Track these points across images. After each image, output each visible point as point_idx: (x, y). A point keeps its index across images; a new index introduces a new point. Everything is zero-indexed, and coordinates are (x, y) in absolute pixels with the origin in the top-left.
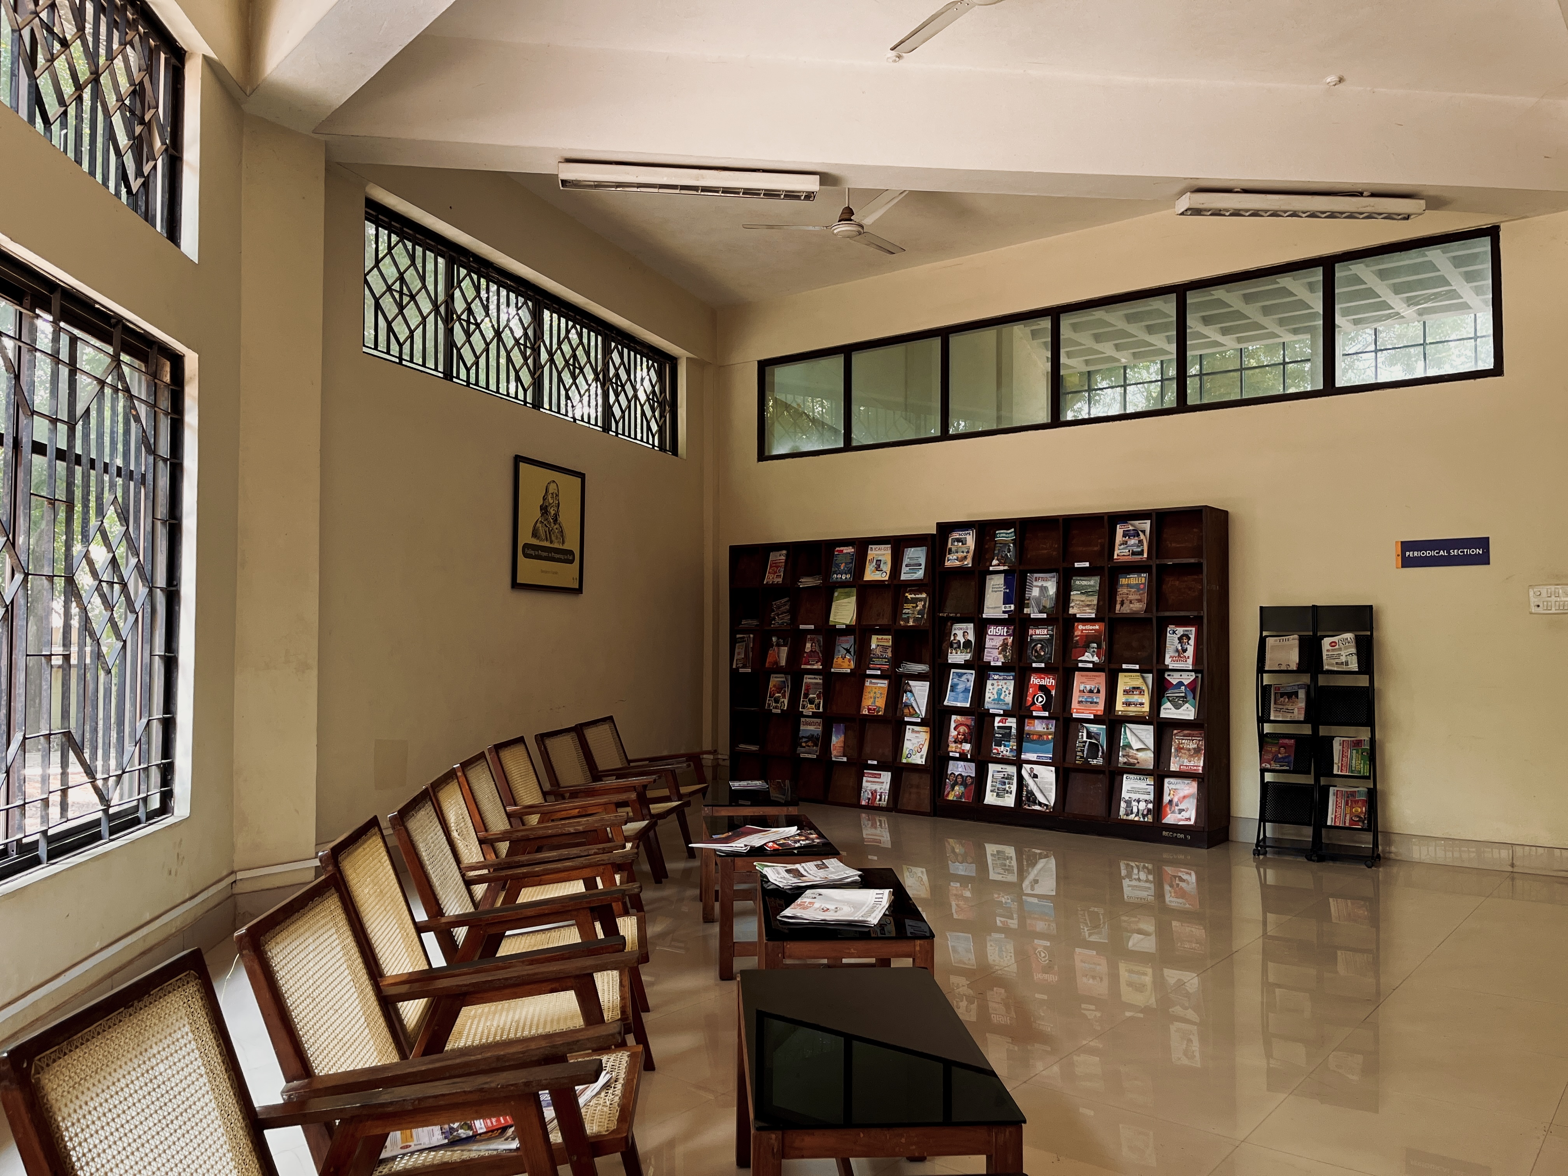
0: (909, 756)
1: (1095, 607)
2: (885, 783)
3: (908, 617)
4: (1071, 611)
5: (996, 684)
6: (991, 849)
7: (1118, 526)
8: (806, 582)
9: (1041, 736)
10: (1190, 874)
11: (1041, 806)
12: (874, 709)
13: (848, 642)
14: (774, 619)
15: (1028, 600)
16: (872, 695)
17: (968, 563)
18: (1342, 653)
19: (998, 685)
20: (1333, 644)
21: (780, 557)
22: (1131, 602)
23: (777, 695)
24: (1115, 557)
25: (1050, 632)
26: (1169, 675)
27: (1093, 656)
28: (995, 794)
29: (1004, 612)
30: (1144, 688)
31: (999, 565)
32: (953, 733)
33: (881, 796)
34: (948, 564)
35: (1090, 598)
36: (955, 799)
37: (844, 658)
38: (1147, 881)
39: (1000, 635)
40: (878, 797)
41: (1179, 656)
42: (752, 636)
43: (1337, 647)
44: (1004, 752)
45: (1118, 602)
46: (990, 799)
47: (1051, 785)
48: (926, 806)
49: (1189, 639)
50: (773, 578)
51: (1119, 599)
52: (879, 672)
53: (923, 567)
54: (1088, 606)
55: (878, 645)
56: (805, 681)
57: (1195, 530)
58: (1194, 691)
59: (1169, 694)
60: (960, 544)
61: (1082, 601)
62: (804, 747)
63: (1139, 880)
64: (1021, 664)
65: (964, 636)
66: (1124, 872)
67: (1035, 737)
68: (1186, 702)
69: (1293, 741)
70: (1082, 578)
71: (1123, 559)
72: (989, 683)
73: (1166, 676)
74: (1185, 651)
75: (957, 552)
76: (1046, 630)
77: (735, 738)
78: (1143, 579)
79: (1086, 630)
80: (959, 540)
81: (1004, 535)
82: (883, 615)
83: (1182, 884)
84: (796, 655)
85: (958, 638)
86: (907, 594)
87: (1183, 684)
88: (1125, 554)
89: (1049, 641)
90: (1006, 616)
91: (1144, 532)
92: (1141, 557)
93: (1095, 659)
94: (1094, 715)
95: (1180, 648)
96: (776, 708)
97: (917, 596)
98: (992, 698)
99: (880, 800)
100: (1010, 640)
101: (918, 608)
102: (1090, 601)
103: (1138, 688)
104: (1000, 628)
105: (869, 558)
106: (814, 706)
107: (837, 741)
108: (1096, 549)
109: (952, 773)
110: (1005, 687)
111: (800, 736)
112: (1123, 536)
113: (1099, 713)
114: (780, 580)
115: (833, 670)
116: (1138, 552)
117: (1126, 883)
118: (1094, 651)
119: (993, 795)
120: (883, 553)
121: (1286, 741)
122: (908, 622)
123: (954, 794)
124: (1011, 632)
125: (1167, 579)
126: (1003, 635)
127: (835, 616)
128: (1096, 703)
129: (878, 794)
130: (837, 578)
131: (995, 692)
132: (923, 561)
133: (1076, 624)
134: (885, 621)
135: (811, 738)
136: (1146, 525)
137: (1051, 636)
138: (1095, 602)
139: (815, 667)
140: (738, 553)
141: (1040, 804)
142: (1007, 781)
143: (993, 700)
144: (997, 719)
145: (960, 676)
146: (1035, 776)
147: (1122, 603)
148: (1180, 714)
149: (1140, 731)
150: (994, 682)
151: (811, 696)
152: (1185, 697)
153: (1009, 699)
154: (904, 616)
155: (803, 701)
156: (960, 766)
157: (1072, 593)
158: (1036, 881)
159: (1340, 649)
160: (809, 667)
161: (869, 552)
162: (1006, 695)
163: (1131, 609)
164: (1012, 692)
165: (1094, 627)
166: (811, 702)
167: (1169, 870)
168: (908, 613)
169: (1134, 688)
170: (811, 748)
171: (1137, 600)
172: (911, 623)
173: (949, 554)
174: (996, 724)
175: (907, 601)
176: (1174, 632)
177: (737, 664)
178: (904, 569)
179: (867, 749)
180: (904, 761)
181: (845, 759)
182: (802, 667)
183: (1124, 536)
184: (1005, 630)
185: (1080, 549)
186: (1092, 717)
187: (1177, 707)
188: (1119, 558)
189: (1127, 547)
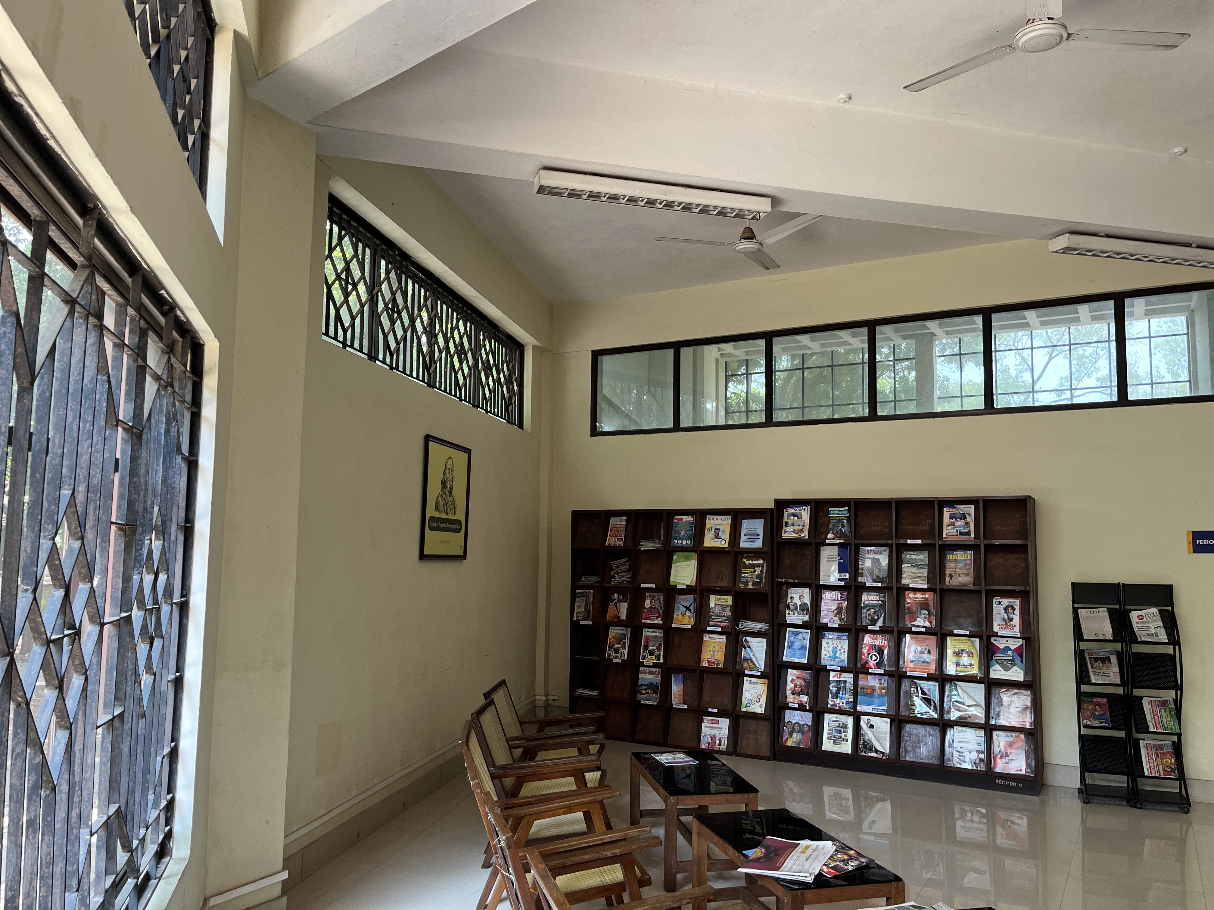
0: (748, 705)
1: (926, 579)
2: (724, 729)
3: (747, 580)
4: (904, 581)
5: (831, 643)
6: (828, 791)
7: (945, 509)
8: (647, 545)
9: (875, 690)
10: (1022, 819)
11: (877, 753)
12: (714, 662)
13: (689, 600)
14: (614, 577)
16: (711, 648)
17: (805, 535)
18: (1151, 625)
19: (833, 644)
20: (1141, 617)
21: (620, 522)
22: (959, 576)
23: (616, 646)
24: (944, 536)
25: (883, 599)
26: (995, 640)
27: (925, 621)
28: (832, 741)
29: (840, 580)
30: (973, 651)
31: (834, 539)
32: (790, 686)
33: (720, 740)
34: (785, 535)
35: (921, 570)
36: (793, 745)
37: (684, 615)
38: (980, 822)
39: (835, 600)
40: (718, 742)
41: (1006, 624)
42: (592, 591)
43: (1145, 620)
45: (947, 575)
46: (827, 745)
47: (886, 733)
48: (766, 750)
49: (1014, 609)
50: (614, 540)
51: (948, 572)
52: (719, 629)
53: (761, 536)
54: (919, 577)
55: (717, 604)
56: (644, 633)
57: (1017, 516)
58: (1021, 656)
59: (997, 656)
60: (796, 518)
61: (913, 573)
62: (644, 694)
63: (972, 821)
64: (856, 626)
65: (800, 599)
66: (957, 815)
67: (869, 691)
68: (1015, 665)
69: (1105, 700)
70: (912, 553)
71: (951, 538)
72: (824, 642)
73: (992, 640)
74: (1011, 620)
75: (793, 525)
76: (877, 597)
77: (574, 684)
78: (969, 556)
79: (917, 598)
80: (794, 515)
81: (837, 512)
82: (722, 578)
83: (1013, 826)
84: (635, 610)
85: (795, 601)
86: (744, 560)
87: (1010, 649)
88: (953, 534)
90: (842, 583)
91: (969, 515)
92: (968, 537)
93: (927, 624)
94: (928, 674)
95: (1006, 617)
96: (616, 657)
97: (754, 562)
98: (828, 655)
99: (720, 744)
101: (756, 573)
102: (921, 573)
103: (967, 651)
104: (834, 593)
105: (707, 526)
106: (654, 657)
107: (676, 689)
108: (925, 528)
109: (789, 721)
110: (840, 646)
111: (640, 684)
112: (950, 519)
113: (932, 672)
114: (621, 543)
115: (673, 626)
116: (966, 532)
117: (959, 824)
119: (830, 742)
120: (724, 523)
121: (1099, 700)
122: (748, 586)
123: (793, 740)
124: (845, 596)
125: (995, 557)
126: (838, 600)
127: (676, 577)
128: (927, 663)
129: (717, 739)
130: (678, 543)
131: (830, 649)
132: (761, 532)
133: (908, 592)
134: (724, 583)
135: (650, 686)
136: (971, 509)
138: (926, 574)
139: (656, 622)
140: (578, 517)
141: (876, 751)
142: (842, 730)
143: (830, 657)
144: (832, 674)
145: (797, 634)
146: (872, 727)
147: (951, 576)
148: (1009, 675)
149: (969, 689)
150: (829, 641)
151: (651, 648)
152: (1013, 660)
153: (844, 657)
154: (743, 580)
155: (643, 652)
156: (796, 715)
157: (903, 566)
158: (874, 822)
159: (1148, 622)
160: (649, 622)
161: (707, 521)
162: (841, 653)
163: (960, 582)
164: (846, 650)
165: (924, 596)
166: (651, 653)
167: (1002, 814)
168: (747, 577)
169: (963, 651)
170: (651, 695)
171: (964, 574)
172: (750, 586)
173: (786, 526)
174: (831, 678)
175: (746, 566)
176: (1000, 603)
177: (577, 617)
178: (743, 538)
179: (706, 698)
180: (744, 709)
181: (685, 707)
182: (643, 621)
183: (951, 517)
184: (839, 595)
185: (910, 527)
186: (926, 675)
187: (1006, 669)
188: (947, 537)
189: (955, 527)
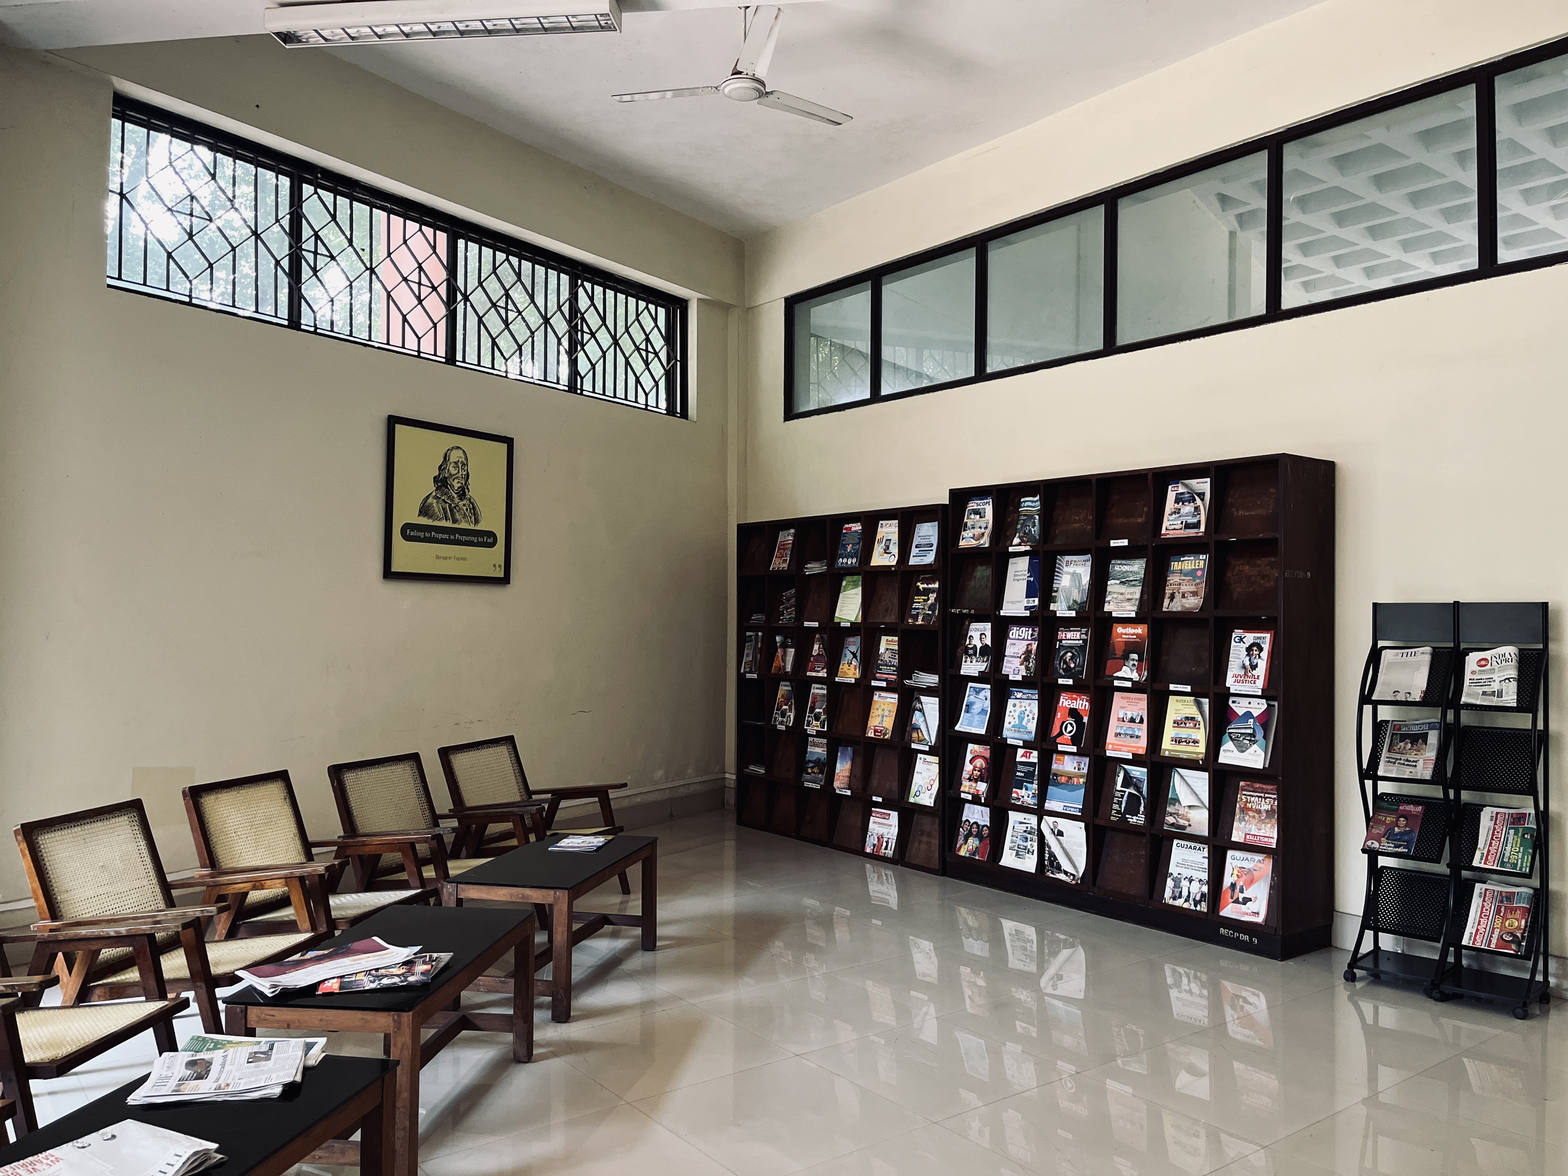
0: (917, 794)
1: (1137, 603)
2: (893, 827)
3: (918, 613)
4: (1107, 608)
5: (1018, 705)
6: (1009, 926)
7: (1170, 487)
8: (814, 568)
9: (1070, 778)
10: (1258, 996)
12: (881, 731)
14: (783, 614)
15: (1056, 591)
16: (880, 712)
17: (985, 542)
18: (1495, 677)
19: (1021, 706)
20: (1483, 663)
21: (787, 537)
22: (1183, 596)
24: (1163, 531)
25: (1084, 637)
26: (1234, 702)
28: (1014, 852)
29: (1026, 608)
30: (1200, 718)
33: (887, 842)
34: (963, 544)
35: (1132, 590)
38: (1201, 996)
40: (884, 844)
42: (760, 634)
43: (1489, 667)
44: (1026, 797)
46: (1008, 860)
47: (1082, 847)
48: (935, 863)
50: (780, 563)
52: (884, 684)
53: (934, 548)
54: (1129, 600)
55: (887, 649)
56: (812, 691)
57: (1272, 490)
58: (1265, 726)
59: (1232, 729)
60: (978, 516)
61: (1122, 594)
62: (810, 774)
63: (1190, 992)
64: (1045, 680)
66: (1170, 981)
67: (1063, 780)
68: (1255, 742)
69: (1420, 808)
70: (1124, 562)
71: (1172, 534)
72: (1011, 702)
73: (1230, 703)
75: (973, 528)
76: (1079, 633)
77: (743, 759)
78: (1202, 563)
79: (1126, 634)
80: (976, 512)
81: (1030, 504)
82: (891, 611)
83: (1247, 1007)
84: (802, 660)
86: (919, 584)
87: (1252, 716)
88: (1176, 527)
89: (1082, 648)
90: (1027, 613)
91: (1202, 495)
92: (1196, 530)
94: (1133, 754)
97: (930, 586)
98: (1012, 723)
99: (886, 848)
100: (1034, 646)
101: (930, 602)
102: (1132, 594)
103: (1193, 719)
104: (1024, 629)
107: (843, 768)
108: (1140, 520)
110: (1028, 709)
111: (807, 759)
112: (1175, 502)
113: (1142, 752)
114: (785, 566)
116: (1194, 524)
117: (1174, 993)
118: (1134, 665)
119: (1012, 853)
121: (1411, 808)
122: (917, 621)
125: (1234, 563)
127: (841, 611)
128: (1138, 737)
129: (885, 840)
130: (842, 563)
131: (1016, 715)
132: (934, 540)
133: (1115, 625)
134: (892, 618)
135: (817, 762)
136: (1204, 485)
137: (1085, 641)
138: (1138, 596)
139: (820, 675)
140: (746, 532)
142: (1029, 836)
143: (1014, 726)
144: (1020, 752)
148: (1245, 760)
149: (1195, 780)
150: (1017, 702)
152: (1253, 735)
153: (1032, 726)
154: (914, 612)
156: (976, 811)
157: (1109, 583)
158: (1060, 977)
159: (1492, 671)
160: (814, 674)
162: (1029, 721)
163: (1183, 606)
164: (1036, 717)
165: (1136, 631)
167: (1229, 986)
168: (918, 609)
169: (1187, 718)
170: (817, 775)
171: (1191, 592)
172: (920, 622)
173: (965, 530)
174: (1018, 759)
175: (919, 593)
177: (745, 668)
178: (914, 551)
179: (874, 782)
180: (912, 800)
181: (849, 793)
182: (808, 674)
183: (1177, 501)
184: (1030, 632)
185: (1120, 521)
186: (1130, 757)
187: (1242, 749)
188: (1168, 532)
189: (1180, 516)
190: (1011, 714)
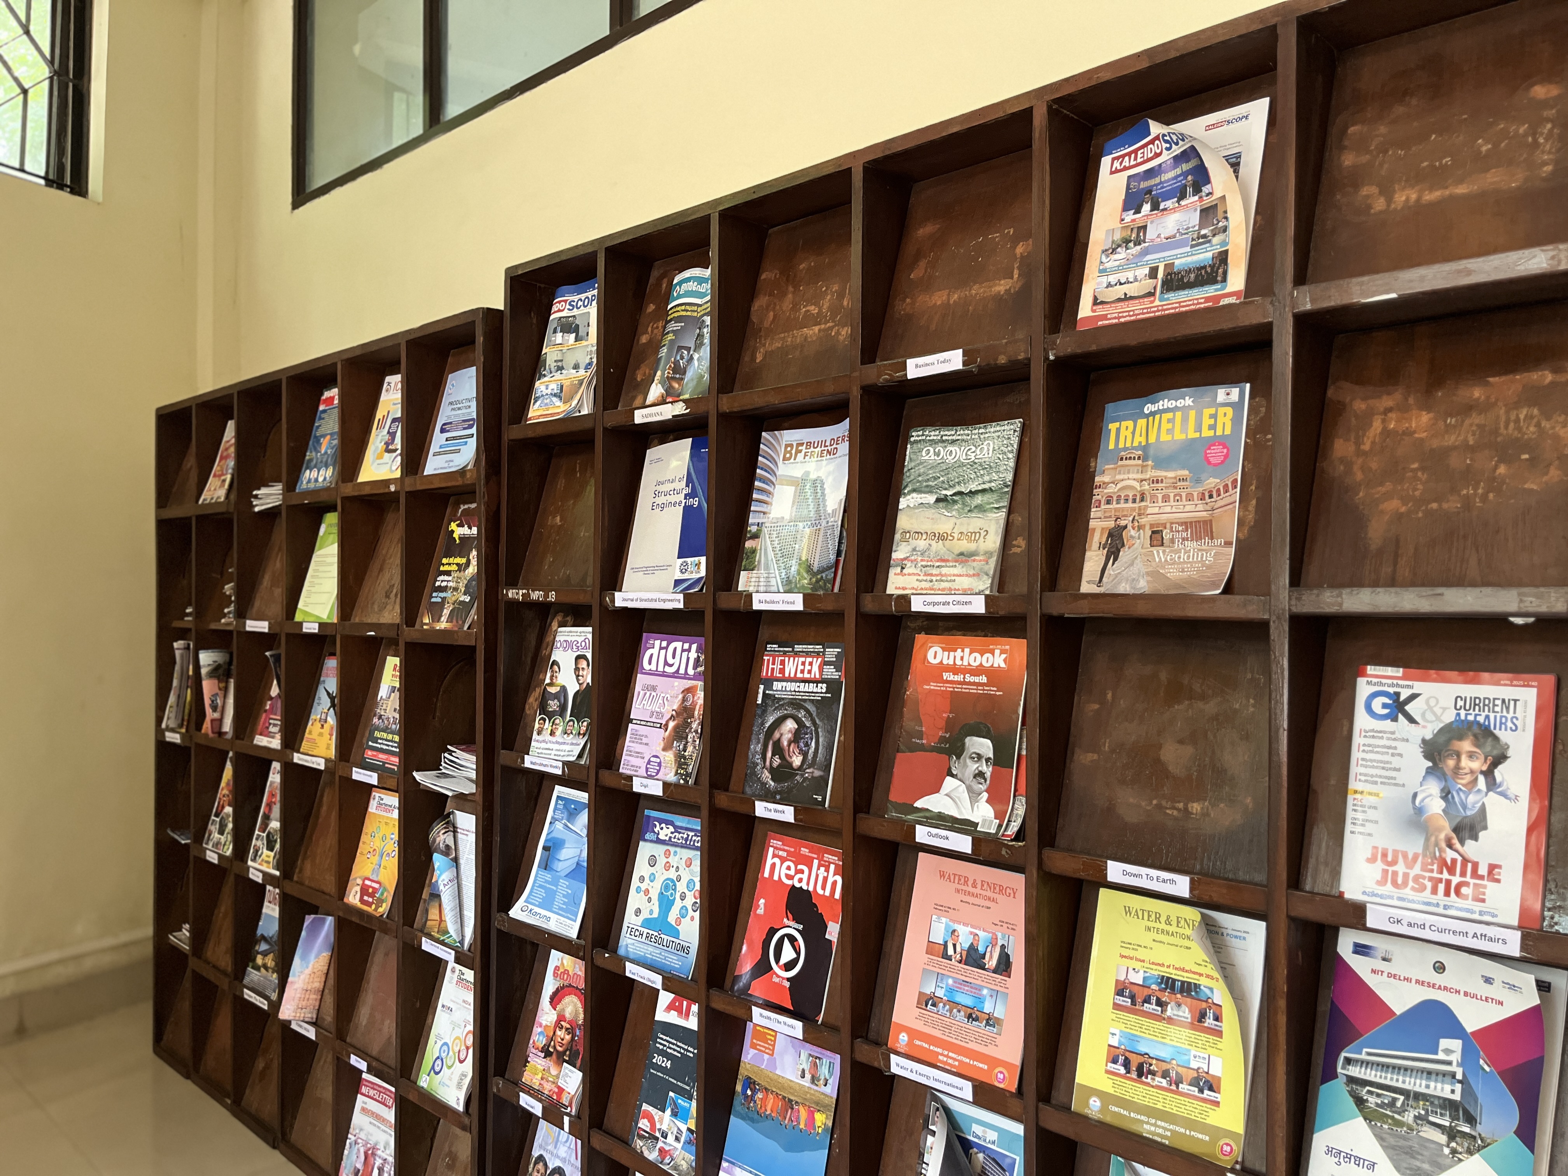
0: (437, 1070)
1: (992, 565)
2: (392, 1132)
4: (897, 584)
5: (660, 861)
9: (789, 1104)
12: (372, 895)
14: (229, 602)
15: (755, 536)
16: (372, 841)
17: (581, 403)
19: (667, 867)
22: (1156, 537)
25: (831, 672)
26: (1361, 949)
29: (684, 586)
30: (1220, 995)
33: (381, 1169)
35: (975, 523)
39: (675, 675)
40: (375, 1173)
42: (192, 646)
44: (671, 1139)
50: (216, 487)
51: (1099, 523)
53: (474, 429)
54: (964, 557)
55: (393, 690)
56: (271, 778)
59: (1361, 1062)
60: (570, 338)
61: (941, 537)
62: (258, 968)
64: (723, 800)
67: (770, 1105)
70: (945, 430)
71: (1116, 315)
72: (645, 850)
73: (1340, 949)
75: (560, 369)
76: (817, 662)
78: (1226, 417)
79: (955, 669)
80: (566, 326)
81: (693, 286)
86: (448, 525)
87: (1454, 1028)
88: (1132, 290)
89: (825, 706)
90: (681, 601)
91: (1235, 163)
92: (1210, 291)
102: (973, 536)
103: (1188, 989)
104: (678, 645)
105: (379, 415)
107: (307, 971)
108: (1002, 287)
111: (259, 932)
112: (1125, 209)
114: (227, 494)
116: (1202, 268)
124: (701, 662)
127: (308, 596)
129: (378, 1162)
132: (472, 411)
133: (920, 638)
135: (274, 944)
137: (833, 686)
138: (993, 541)
139: (273, 744)
150: (657, 851)
152: (1463, 1113)
156: (561, 1140)
157: (903, 503)
160: (266, 742)
161: (383, 396)
163: (1155, 575)
164: (697, 901)
165: (988, 660)
171: (1188, 524)
173: (543, 377)
174: (661, 1015)
175: (444, 547)
177: (167, 721)
178: (438, 440)
180: (424, 1083)
181: (312, 1033)
182: (257, 740)
184: (688, 654)
185: (939, 297)
188: (1100, 311)
189: (1145, 252)
190: (644, 886)
